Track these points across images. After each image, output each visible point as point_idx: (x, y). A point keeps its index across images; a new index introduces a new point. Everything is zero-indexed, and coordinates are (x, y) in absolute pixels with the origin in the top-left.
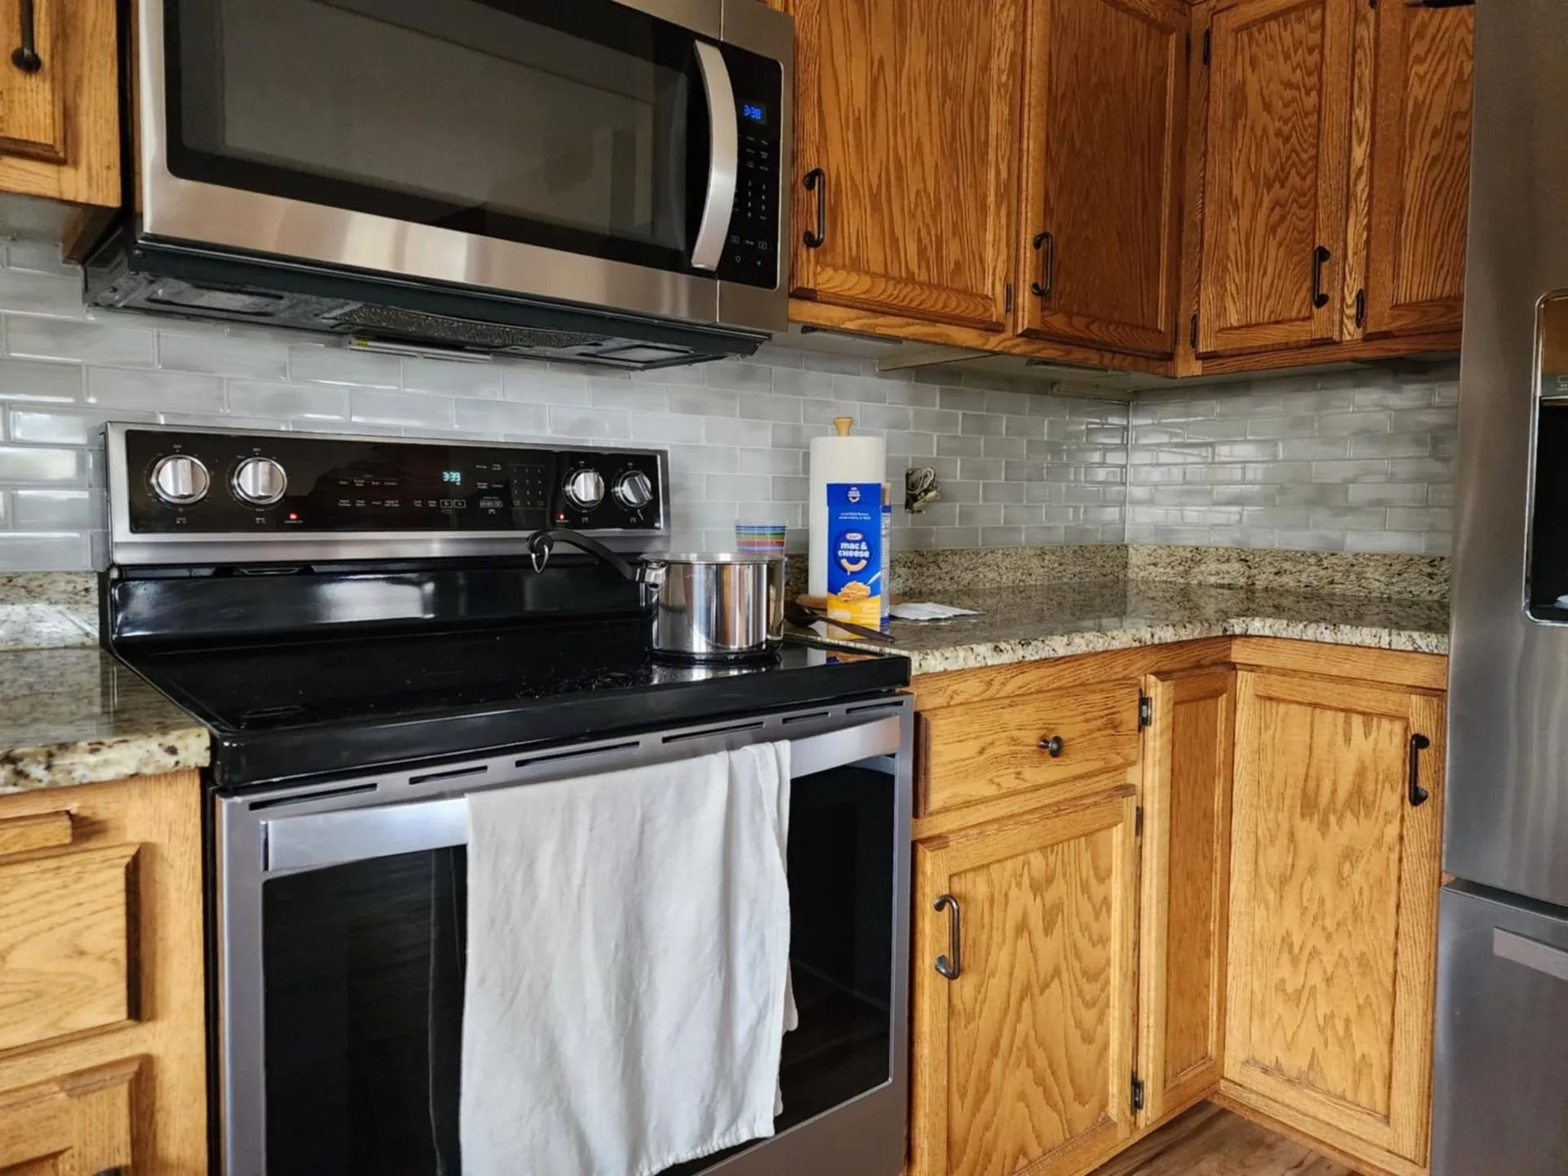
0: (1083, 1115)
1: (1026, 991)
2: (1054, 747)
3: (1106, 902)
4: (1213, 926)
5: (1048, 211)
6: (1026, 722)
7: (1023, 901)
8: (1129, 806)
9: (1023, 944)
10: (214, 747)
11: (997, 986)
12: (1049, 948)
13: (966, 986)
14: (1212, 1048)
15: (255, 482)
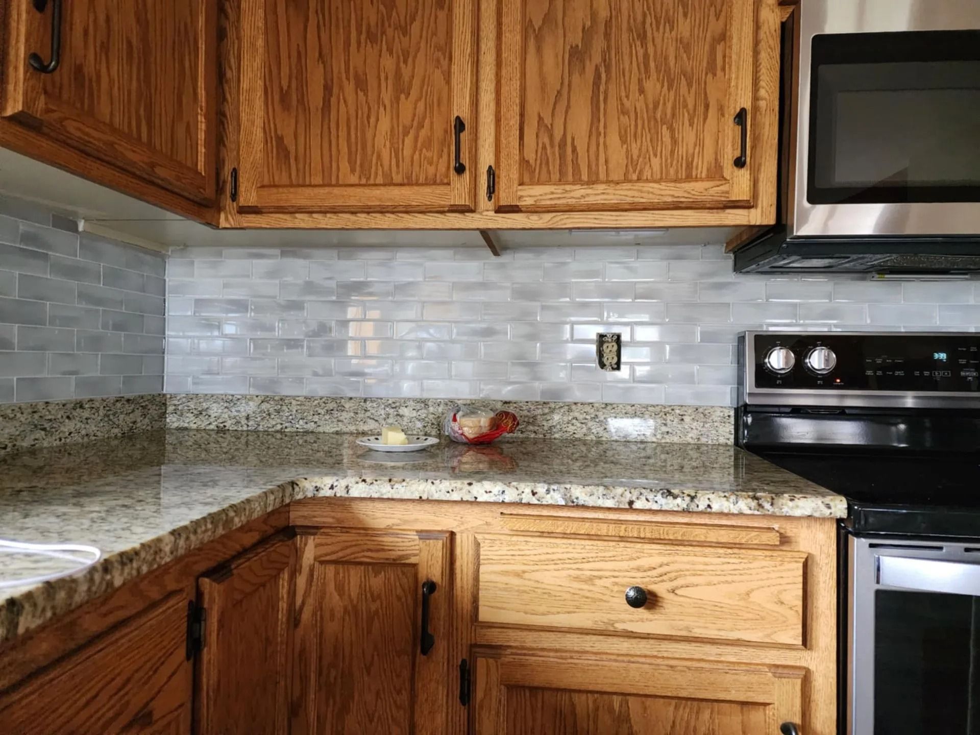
10: (850, 508)
15: (818, 360)
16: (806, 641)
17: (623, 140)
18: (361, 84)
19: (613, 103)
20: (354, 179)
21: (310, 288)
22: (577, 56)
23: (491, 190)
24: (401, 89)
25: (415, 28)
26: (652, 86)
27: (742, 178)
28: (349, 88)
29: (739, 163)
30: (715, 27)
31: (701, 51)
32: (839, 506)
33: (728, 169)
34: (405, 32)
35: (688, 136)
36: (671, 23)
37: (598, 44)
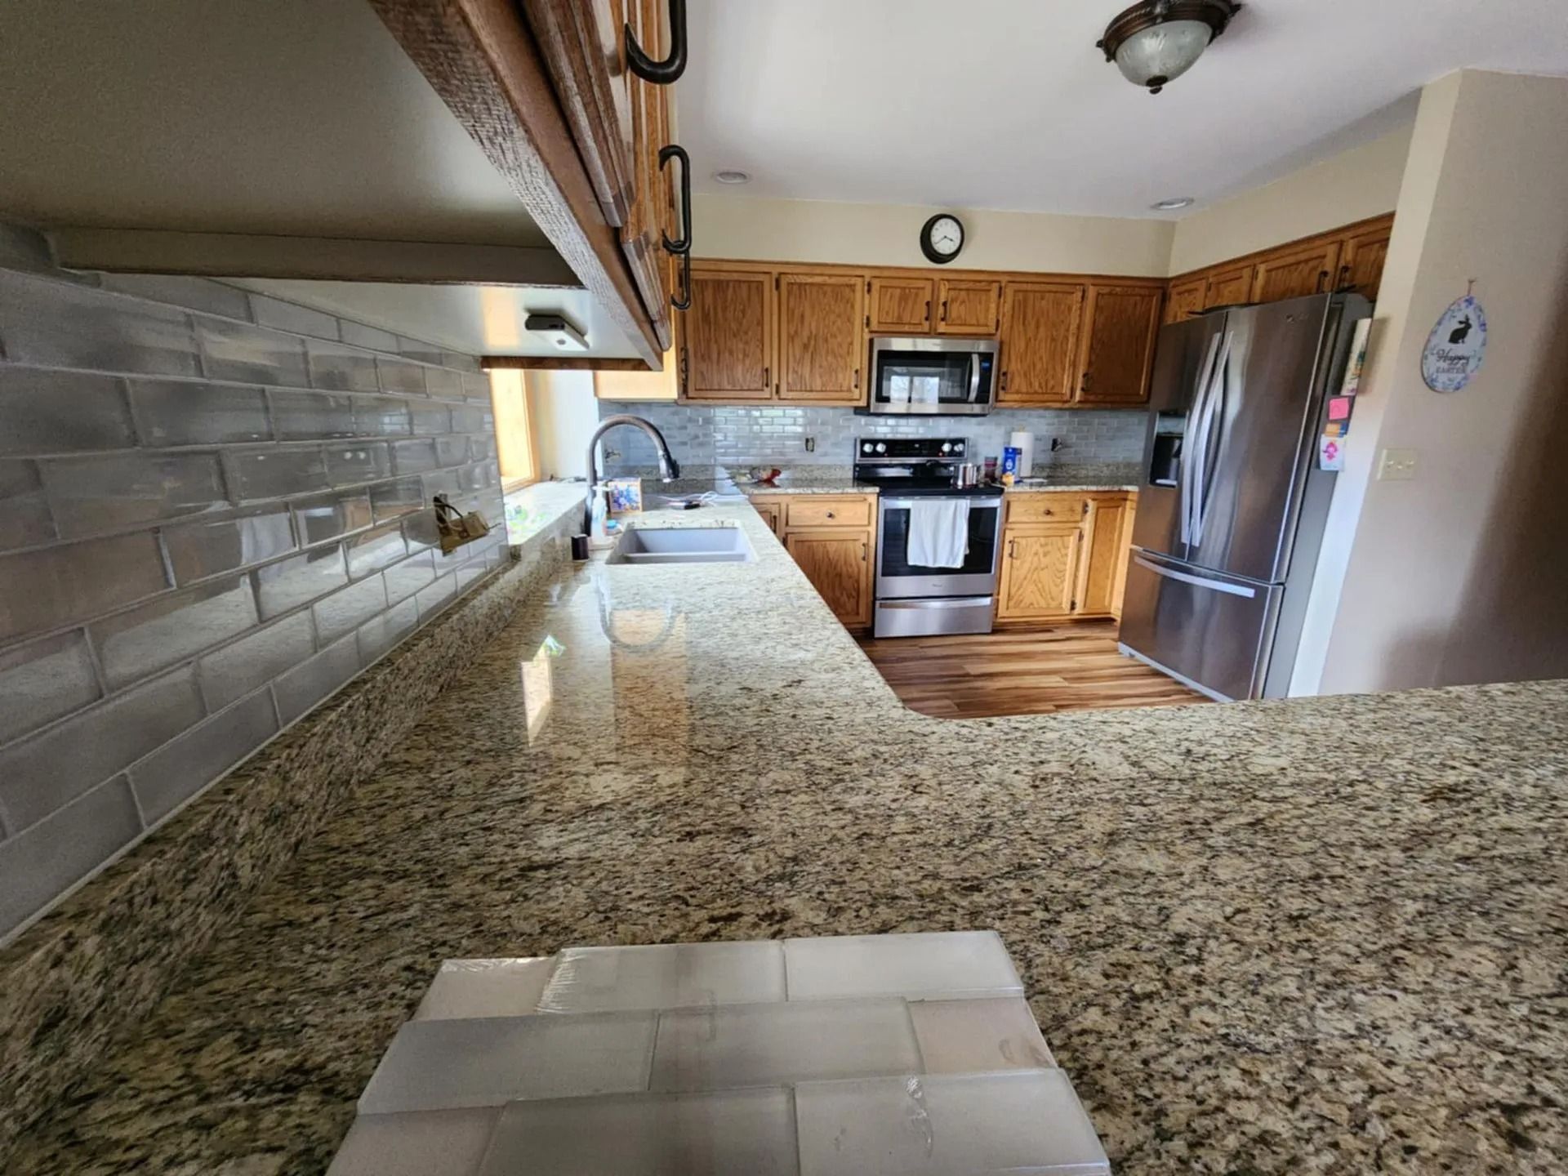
0: (1053, 604)
1: (1036, 569)
2: (1048, 513)
3: (1066, 555)
4: (1111, 571)
5: (1090, 364)
6: (1042, 507)
7: (1036, 547)
8: (1078, 531)
9: (1036, 559)
11: (1026, 566)
12: (1045, 561)
13: (1017, 563)
14: (1106, 603)
15: (880, 448)
16: (869, 524)
17: (821, 377)
18: (731, 353)
19: (817, 365)
20: (729, 387)
21: (690, 420)
22: (806, 347)
23: (778, 391)
24: (745, 355)
25: (750, 333)
26: (829, 358)
27: (857, 391)
28: (727, 354)
29: (856, 386)
30: (849, 340)
31: (845, 346)
32: (877, 489)
33: (853, 389)
34: (746, 333)
35: (840, 376)
36: (835, 337)
37: (813, 342)
